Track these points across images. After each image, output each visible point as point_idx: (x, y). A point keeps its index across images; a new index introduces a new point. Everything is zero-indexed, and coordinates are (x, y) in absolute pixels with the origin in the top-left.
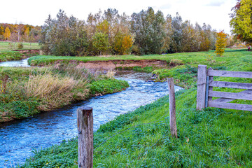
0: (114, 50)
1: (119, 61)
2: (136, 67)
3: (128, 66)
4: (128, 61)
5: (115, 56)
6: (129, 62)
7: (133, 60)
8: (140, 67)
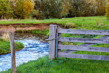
0: (16, 15)
1: (19, 24)
2: (35, 30)
3: (27, 29)
4: (27, 24)
5: (16, 20)
6: (29, 25)
7: (32, 24)
8: (39, 30)
